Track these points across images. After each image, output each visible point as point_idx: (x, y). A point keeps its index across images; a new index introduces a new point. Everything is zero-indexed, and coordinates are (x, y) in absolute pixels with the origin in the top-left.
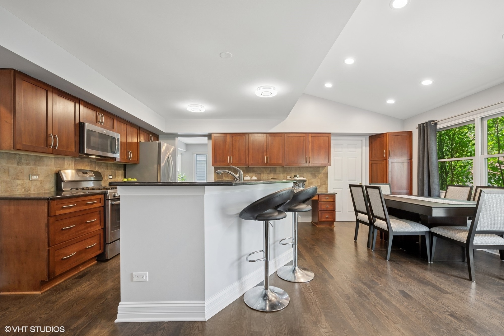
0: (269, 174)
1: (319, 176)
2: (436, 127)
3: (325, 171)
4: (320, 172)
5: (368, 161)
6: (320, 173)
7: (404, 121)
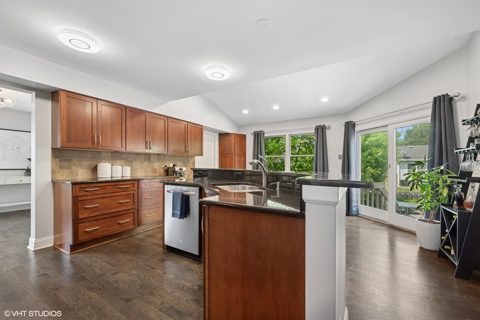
0: (142, 162)
1: (189, 166)
2: (264, 135)
3: (193, 160)
4: (190, 161)
5: (218, 153)
6: (189, 163)
7: (239, 127)
